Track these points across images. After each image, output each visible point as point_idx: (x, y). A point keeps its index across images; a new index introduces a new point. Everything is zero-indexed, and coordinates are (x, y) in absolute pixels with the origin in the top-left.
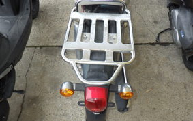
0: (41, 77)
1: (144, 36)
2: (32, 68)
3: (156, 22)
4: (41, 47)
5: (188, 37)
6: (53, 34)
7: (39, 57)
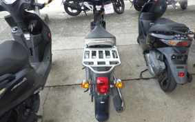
0: (55, 106)
1: (131, 75)
2: (48, 101)
3: (138, 66)
4: (54, 87)
5: (156, 66)
6: (63, 77)
7: (53, 93)
